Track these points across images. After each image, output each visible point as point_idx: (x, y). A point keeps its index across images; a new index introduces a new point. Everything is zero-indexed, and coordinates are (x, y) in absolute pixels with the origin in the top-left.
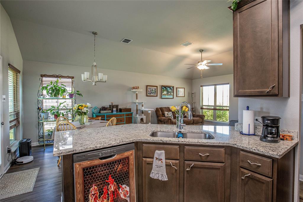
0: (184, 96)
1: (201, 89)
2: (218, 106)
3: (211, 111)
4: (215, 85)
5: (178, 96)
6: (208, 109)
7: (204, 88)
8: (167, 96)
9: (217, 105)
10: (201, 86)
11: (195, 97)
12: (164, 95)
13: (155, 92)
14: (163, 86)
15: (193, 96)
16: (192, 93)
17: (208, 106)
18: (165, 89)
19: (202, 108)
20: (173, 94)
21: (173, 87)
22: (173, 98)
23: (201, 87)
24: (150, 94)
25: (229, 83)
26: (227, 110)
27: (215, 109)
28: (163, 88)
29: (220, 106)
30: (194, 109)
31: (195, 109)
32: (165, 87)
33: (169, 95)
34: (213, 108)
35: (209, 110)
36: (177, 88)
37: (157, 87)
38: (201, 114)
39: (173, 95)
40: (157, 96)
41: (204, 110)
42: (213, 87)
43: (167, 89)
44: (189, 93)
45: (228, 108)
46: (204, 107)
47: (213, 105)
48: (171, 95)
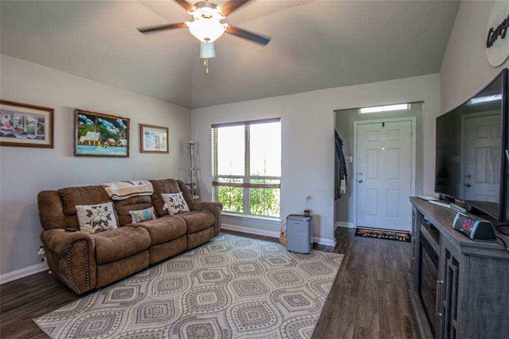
0: (168, 152)
1: (213, 134)
2: (254, 177)
3: (236, 189)
4: (247, 123)
5: (145, 149)
6: (230, 185)
7: (220, 130)
8: (99, 147)
9: (251, 174)
10: (214, 126)
11: (198, 153)
12: (86, 143)
13: (42, 130)
14: (80, 112)
15: (192, 153)
16: (191, 144)
17: (230, 177)
18: (90, 122)
19: (215, 184)
20: (128, 143)
21: (127, 122)
22: (128, 156)
23: (213, 129)
24: (13, 136)
25: (280, 118)
26: (274, 186)
27: (246, 185)
28: (80, 120)
29: (259, 178)
30: (195, 187)
31: (198, 186)
32: (93, 117)
33: (110, 145)
34: (241, 181)
35: (231, 188)
36: (141, 126)
37: (51, 111)
38: (213, 201)
39: (128, 146)
40: (51, 146)
41: (220, 188)
42: (243, 127)
43: (100, 123)
44: (181, 145)
45: (278, 182)
46: (221, 180)
47: (243, 174)
48: (117, 144)
